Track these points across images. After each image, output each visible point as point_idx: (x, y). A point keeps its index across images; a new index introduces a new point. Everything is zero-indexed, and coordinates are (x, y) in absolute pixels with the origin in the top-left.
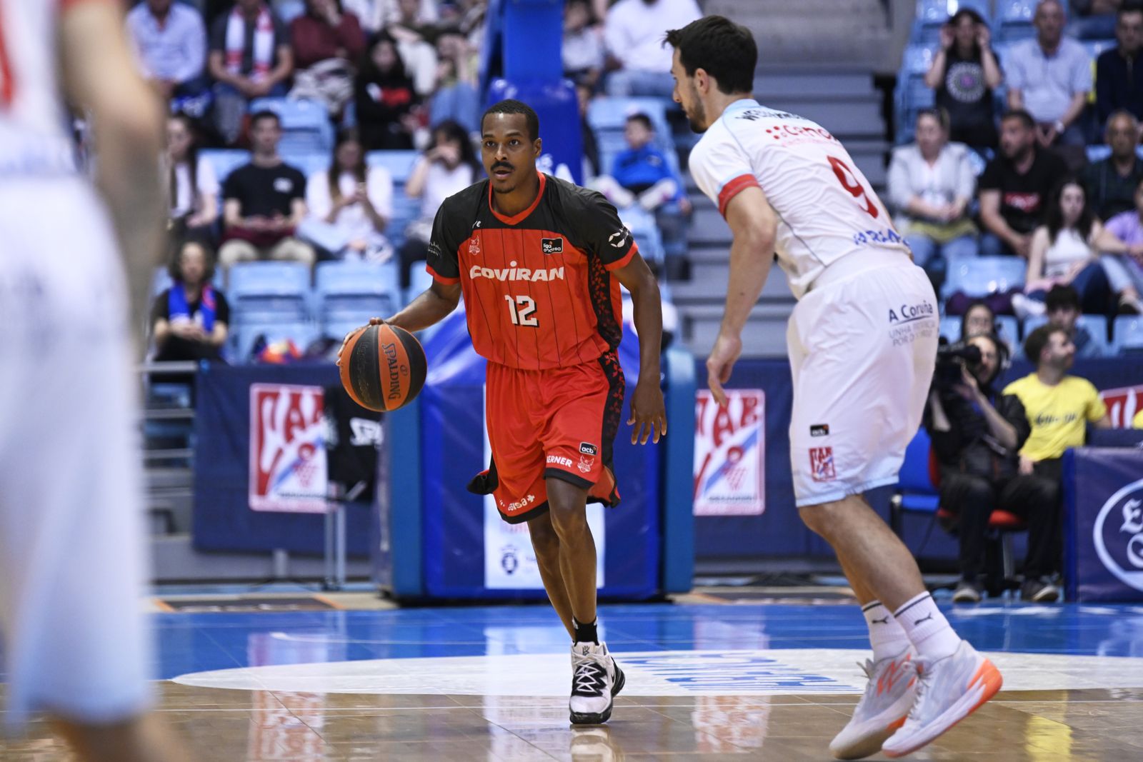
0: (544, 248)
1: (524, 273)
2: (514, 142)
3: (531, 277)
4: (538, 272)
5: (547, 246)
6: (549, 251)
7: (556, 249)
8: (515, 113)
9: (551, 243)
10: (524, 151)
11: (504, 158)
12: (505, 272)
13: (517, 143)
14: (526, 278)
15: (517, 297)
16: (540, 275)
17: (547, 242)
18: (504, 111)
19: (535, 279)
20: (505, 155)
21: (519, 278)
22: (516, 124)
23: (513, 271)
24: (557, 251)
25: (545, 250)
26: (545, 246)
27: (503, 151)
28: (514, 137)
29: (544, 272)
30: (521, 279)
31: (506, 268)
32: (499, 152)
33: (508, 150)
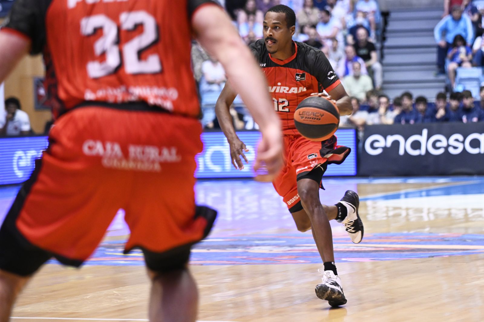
0: (296, 78)
1: (285, 89)
2: (276, 27)
3: (288, 91)
4: (293, 89)
5: (298, 77)
6: (299, 80)
7: (302, 78)
8: (279, 12)
9: (300, 75)
10: (282, 32)
11: (271, 35)
12: (274, 88)
13: (278, 28)
14: (285, 92)
15: (279, 99)
16: (294, 90)
17: (298, 75)
18: (274, 11)
19: (290, 92)
20: (271, 34)
21: (281, 92)
22: (278, 18)
23: (278, 88)
24: (303, 79)
25: (297, 79)
26: (297, 77)
27: (270, 31)
28: (277, 25)
29: (296, 89)
30: (282, 92)
31: (275, 86)
32: (268, 32)
33: (274, 31)
